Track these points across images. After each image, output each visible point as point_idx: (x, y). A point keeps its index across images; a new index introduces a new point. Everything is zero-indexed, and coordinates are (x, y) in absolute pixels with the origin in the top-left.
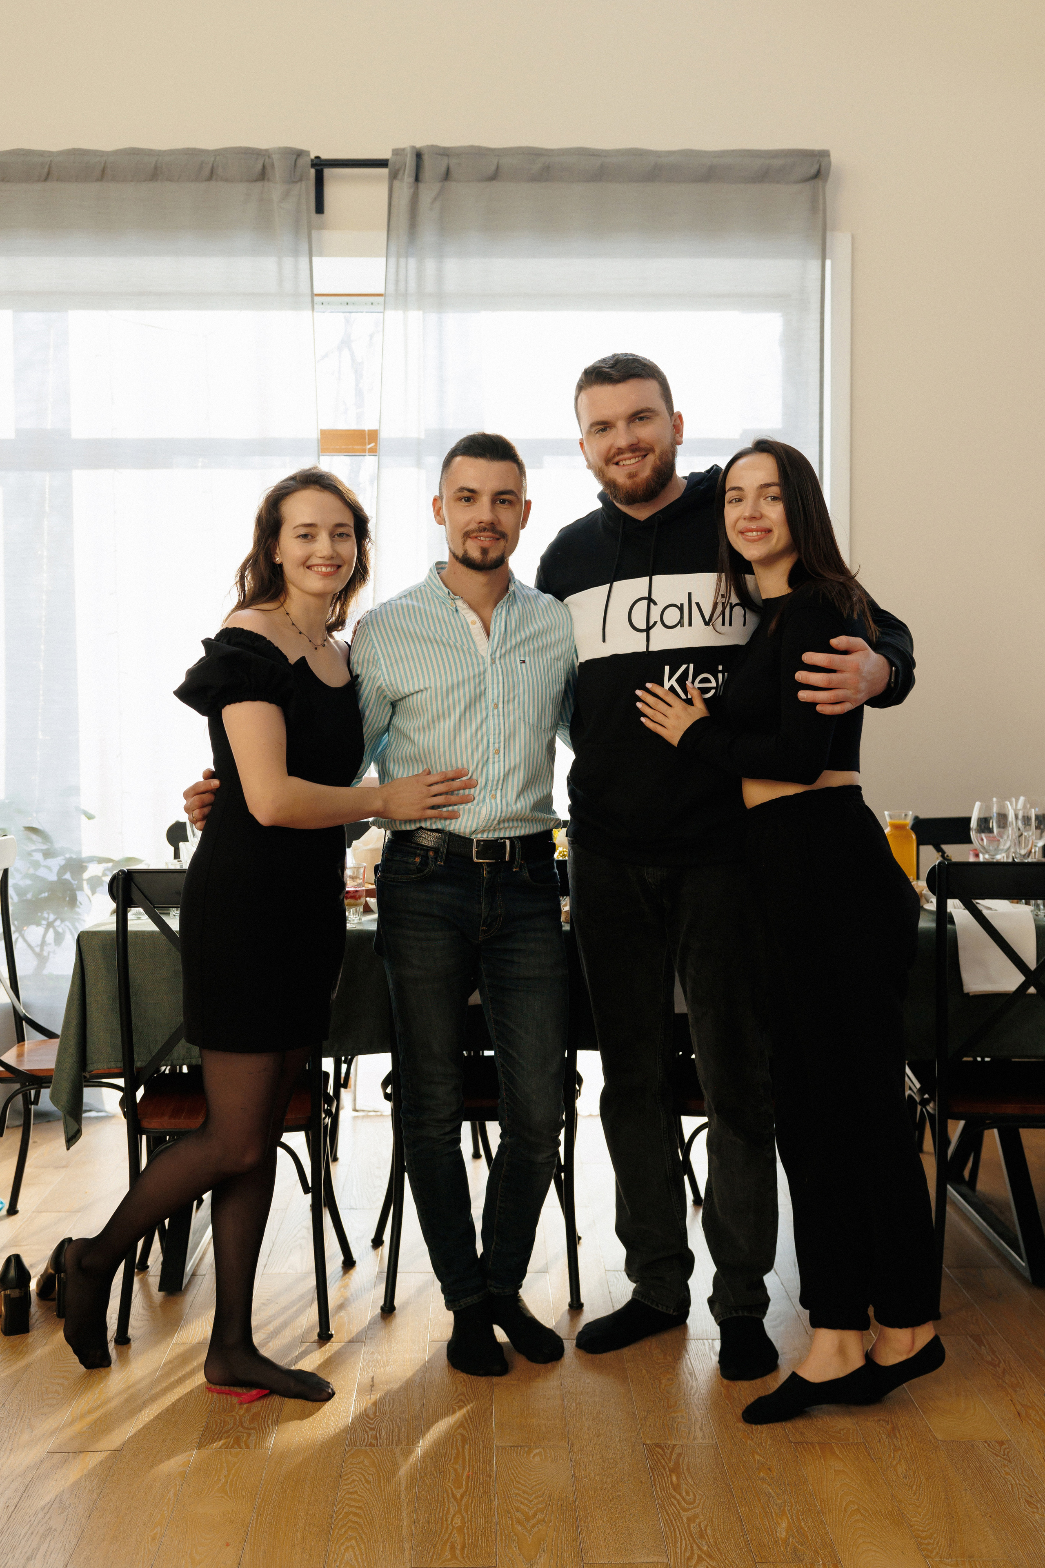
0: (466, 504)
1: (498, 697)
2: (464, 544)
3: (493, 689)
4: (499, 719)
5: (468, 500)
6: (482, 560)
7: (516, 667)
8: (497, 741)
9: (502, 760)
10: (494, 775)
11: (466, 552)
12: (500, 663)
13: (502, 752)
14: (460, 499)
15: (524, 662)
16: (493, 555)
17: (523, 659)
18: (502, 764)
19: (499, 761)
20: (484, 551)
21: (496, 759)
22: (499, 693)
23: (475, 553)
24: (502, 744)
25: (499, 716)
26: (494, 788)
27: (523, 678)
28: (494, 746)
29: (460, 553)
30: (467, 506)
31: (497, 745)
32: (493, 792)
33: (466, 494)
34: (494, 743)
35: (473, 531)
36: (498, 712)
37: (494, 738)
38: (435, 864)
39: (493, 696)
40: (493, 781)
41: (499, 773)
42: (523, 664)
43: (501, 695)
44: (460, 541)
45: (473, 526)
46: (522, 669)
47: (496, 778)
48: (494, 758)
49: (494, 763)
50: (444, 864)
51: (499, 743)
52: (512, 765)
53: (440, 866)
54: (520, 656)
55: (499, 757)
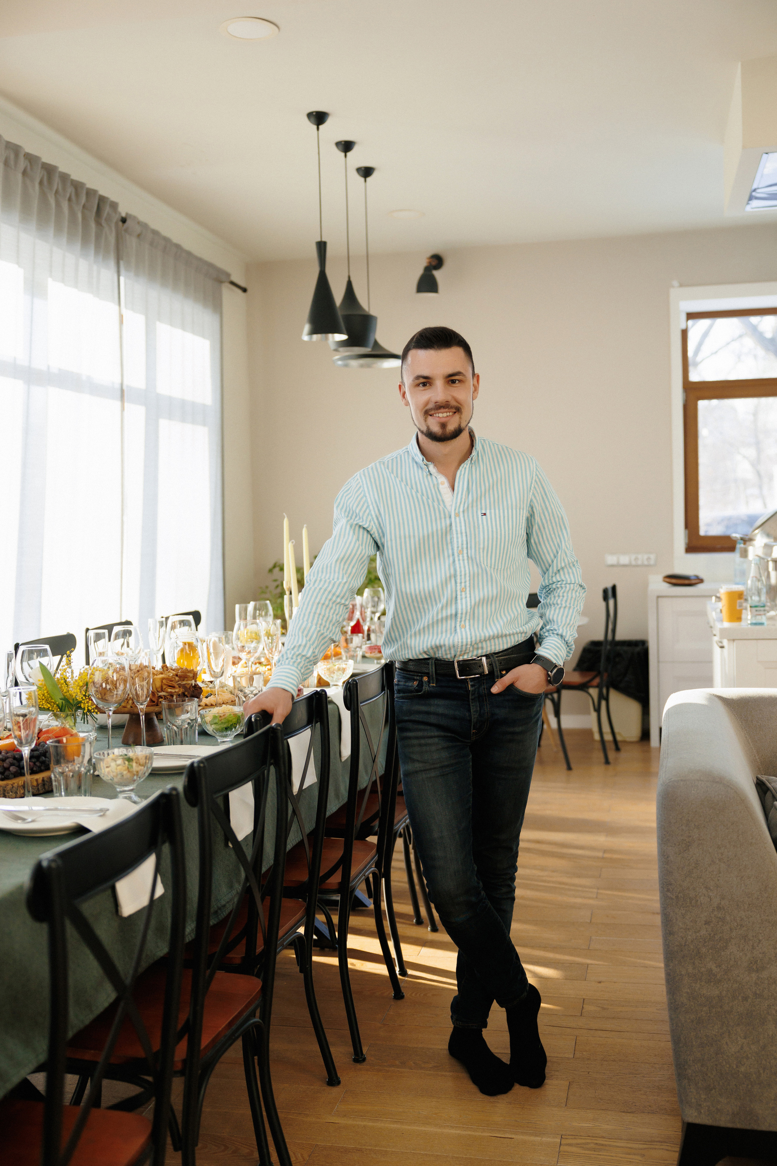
0: (423, 388)
1: (462, 544)
2: (426, 421)
3: (457, 538)
4: (464, 563)
5: (424, 384)
6: (443, 434)
7: (478, 518)
8: (463, 581)
9: (468, 596)
10: (462, 609)
11: (428, 428)
12: (464, 516)
13: (468, 589)
14: (418, 385)
15: (485, 514)
16: (451, 427)
17: (484, 512)
18: (468, 599)
19: (466, 597)
20: (443, 426)
21: (464, 596)
22: (462, 541)
23: (436, 429)
24: (468, 583)
25: (463, 560)
26: (463, 619)
27: (483, 528)
28: (461, 585)
29: (424, 429)
30: (424, 390)
31: (463, 584)
32: (463, 623)
33: (422, 380)
34: (461, 583)
35: (431, 409)
36: (463, 557)
37: (461, 579)
38: (428, 685)
39: (458, 544)
40: (462, 614)
41: (467, 607)
42: (484, 516)
43: (465, 543)
44: (422, 419)
45: (431, 406)
46: (482, 521)
47: (464, 611)
48: (461, 595)
49: (461, 599)
50: (436, 684)
51: (465, 582)
52: (477, 599)
53: (433, 686)
54: (481, 509)
55: (466, 594)
